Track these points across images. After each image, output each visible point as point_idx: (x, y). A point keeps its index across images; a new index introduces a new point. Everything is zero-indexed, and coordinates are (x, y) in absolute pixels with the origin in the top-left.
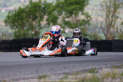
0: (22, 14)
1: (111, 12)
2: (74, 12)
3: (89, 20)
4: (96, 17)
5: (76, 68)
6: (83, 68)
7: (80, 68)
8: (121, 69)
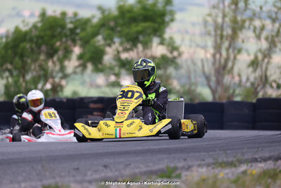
0: (22, 45)
1: (224, 39)
2: (141, 38)
3: (175, 58)
4: (192, 50)
5: (132, 166)
6: (148, 166)
7: (142, 166)
8: (233, 169)
